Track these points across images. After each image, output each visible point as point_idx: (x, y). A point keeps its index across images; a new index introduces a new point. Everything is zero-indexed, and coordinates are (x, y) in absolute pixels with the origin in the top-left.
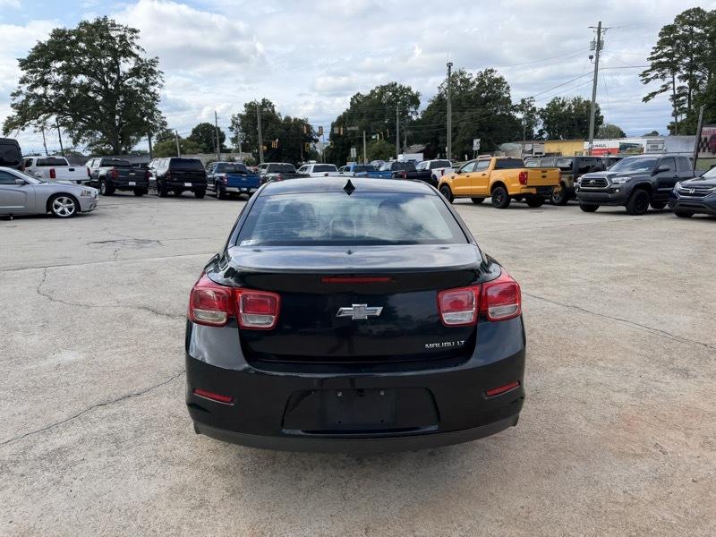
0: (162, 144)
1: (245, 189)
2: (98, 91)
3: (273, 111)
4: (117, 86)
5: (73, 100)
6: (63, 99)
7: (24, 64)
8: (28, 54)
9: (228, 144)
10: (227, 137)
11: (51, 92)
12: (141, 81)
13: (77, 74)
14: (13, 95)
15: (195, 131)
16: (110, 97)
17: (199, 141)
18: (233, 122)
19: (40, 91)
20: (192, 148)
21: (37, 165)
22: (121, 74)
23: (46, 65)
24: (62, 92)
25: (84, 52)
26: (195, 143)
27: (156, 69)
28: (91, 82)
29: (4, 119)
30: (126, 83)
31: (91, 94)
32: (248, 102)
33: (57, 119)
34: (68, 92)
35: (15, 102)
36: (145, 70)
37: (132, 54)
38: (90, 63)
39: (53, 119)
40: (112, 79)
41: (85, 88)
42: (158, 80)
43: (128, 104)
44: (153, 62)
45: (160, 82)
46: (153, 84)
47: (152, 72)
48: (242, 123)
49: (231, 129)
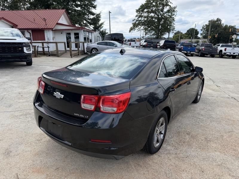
0: (176, 35)
1: (189, 52)
2: (155, 18)
3: (221, 23)
4: (162, 16)
5: (148, 21)
6: (145, 21)
7: (137, 11)
8: (139, 8)
9: (199, 36)
10: (199, 33)
11: (143, 19)
12: (170, 14)
13: (151, 13)
14: (133, 20)
15: (188, 31)
16: (159, 20)
17: (188, 35)
18: (203, 28)
19: (140, 19)
20: (185, 37)
21: (128, 41)
22: (164, 12)
23: (143, 11)
24: (146, 19)
25: (154, 6)
26: (187, 35)
27: (175, 10)
28: (155, 15)
29: (130, 28)
30: (165, 15)
31: (154, 19)
32: (210, 20)
33: (144, 27)
34: (148, 19)
35: (133, 22)
36: (172, 10)
37: (168, 5)
38: (155, 9)
39: (142, 28)
40: (161, 14)
41: (152, 17)
42: (175, 14)
43: (165, 22)
44: (175, 8)
45: (176, 14)
46: (173, 15)
47: (174, 11)
48: (206, 28)
49: (202, 30)
